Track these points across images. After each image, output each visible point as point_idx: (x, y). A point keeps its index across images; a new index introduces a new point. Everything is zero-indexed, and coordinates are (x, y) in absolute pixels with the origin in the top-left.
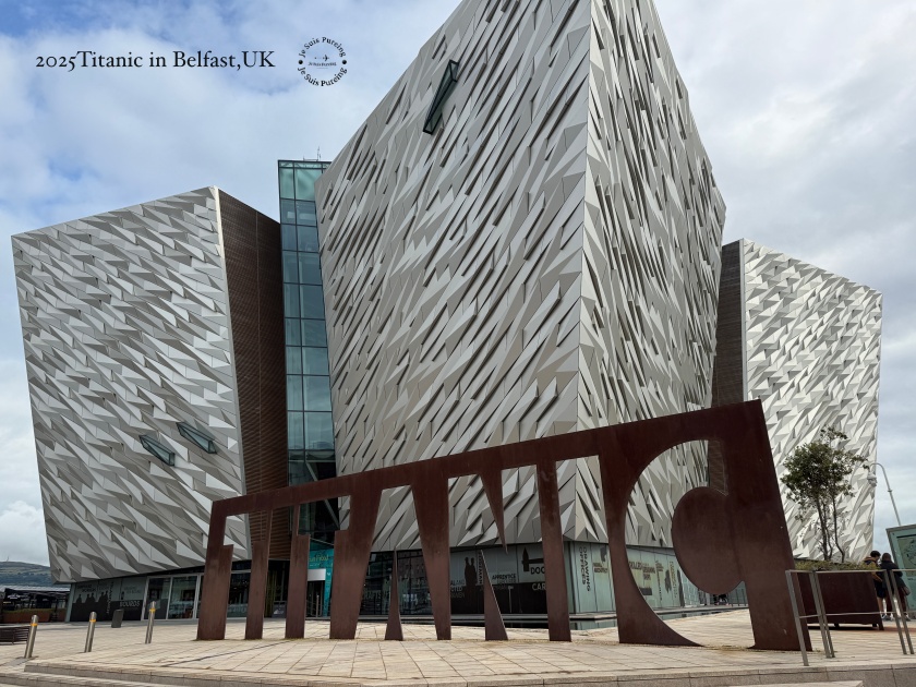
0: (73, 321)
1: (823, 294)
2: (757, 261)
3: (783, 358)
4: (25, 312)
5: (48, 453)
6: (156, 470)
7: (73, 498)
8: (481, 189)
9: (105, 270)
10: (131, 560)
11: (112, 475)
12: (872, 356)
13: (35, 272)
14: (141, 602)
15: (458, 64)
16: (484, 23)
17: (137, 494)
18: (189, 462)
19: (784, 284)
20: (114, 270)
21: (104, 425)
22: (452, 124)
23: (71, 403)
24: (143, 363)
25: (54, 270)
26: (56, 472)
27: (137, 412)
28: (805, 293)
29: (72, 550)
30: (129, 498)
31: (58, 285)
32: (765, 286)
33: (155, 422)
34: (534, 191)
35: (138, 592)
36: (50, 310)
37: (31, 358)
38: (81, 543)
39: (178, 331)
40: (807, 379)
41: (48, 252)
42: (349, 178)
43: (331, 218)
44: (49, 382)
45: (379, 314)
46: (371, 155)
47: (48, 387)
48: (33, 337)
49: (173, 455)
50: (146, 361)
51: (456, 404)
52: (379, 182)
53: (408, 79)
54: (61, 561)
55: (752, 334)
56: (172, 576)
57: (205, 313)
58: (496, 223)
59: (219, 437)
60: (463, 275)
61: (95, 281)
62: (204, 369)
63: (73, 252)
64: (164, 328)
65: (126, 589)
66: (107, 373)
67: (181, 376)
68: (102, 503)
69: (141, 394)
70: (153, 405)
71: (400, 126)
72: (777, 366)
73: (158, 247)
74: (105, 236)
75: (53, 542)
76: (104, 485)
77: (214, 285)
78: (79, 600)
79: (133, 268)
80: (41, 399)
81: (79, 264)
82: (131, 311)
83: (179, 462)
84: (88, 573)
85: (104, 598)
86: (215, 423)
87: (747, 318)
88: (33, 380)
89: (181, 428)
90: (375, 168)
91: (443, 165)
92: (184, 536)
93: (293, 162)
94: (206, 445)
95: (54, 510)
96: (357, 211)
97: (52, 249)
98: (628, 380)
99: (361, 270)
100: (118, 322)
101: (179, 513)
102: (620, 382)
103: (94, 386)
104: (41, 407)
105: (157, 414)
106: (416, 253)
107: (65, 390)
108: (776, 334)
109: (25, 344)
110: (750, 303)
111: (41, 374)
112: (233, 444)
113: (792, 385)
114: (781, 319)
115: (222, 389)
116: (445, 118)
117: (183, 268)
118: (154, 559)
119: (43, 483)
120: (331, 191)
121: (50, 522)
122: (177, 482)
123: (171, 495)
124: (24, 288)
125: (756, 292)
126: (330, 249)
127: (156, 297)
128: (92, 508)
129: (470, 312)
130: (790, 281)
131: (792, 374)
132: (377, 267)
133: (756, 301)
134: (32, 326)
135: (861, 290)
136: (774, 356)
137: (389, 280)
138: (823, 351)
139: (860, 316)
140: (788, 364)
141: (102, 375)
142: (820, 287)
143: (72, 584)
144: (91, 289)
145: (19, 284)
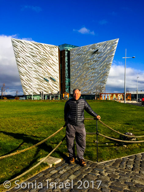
0: (28, 58)
5: (23, 77)
6: (45, 82)
7: (29, 84)
13: (18, 47)
17: (42, 85)
20: (38, 53)
22: (96, 55)
23: (28, 70)
24: (43, 67)
25: (23, 48)
26: (25, 80)
27: (42, 74)
29: (28, 91)
36: (23, 54)
41: (21, 44)
57: (55, 64)
62: (54, 71)
63: (28, 47)
64: (47, 64)
66: (36, 68)
70: (45, 74)
71: (88, 51)
73: (47, 52)
75: (24, 89)
76: (35, 83)
77: (57, 60)
79: (42, 53)
81: (30, 49)
82: (41, 60)
83: (49, 82)
86: (56, 78)
109: (16, 59)
111: (20, 64)
115: (57, 74)
117: (52, 56)
123: (48, 85)
124: (15, 49)
127: (46, 59)
144: (32, 54)
145: (13, 47)
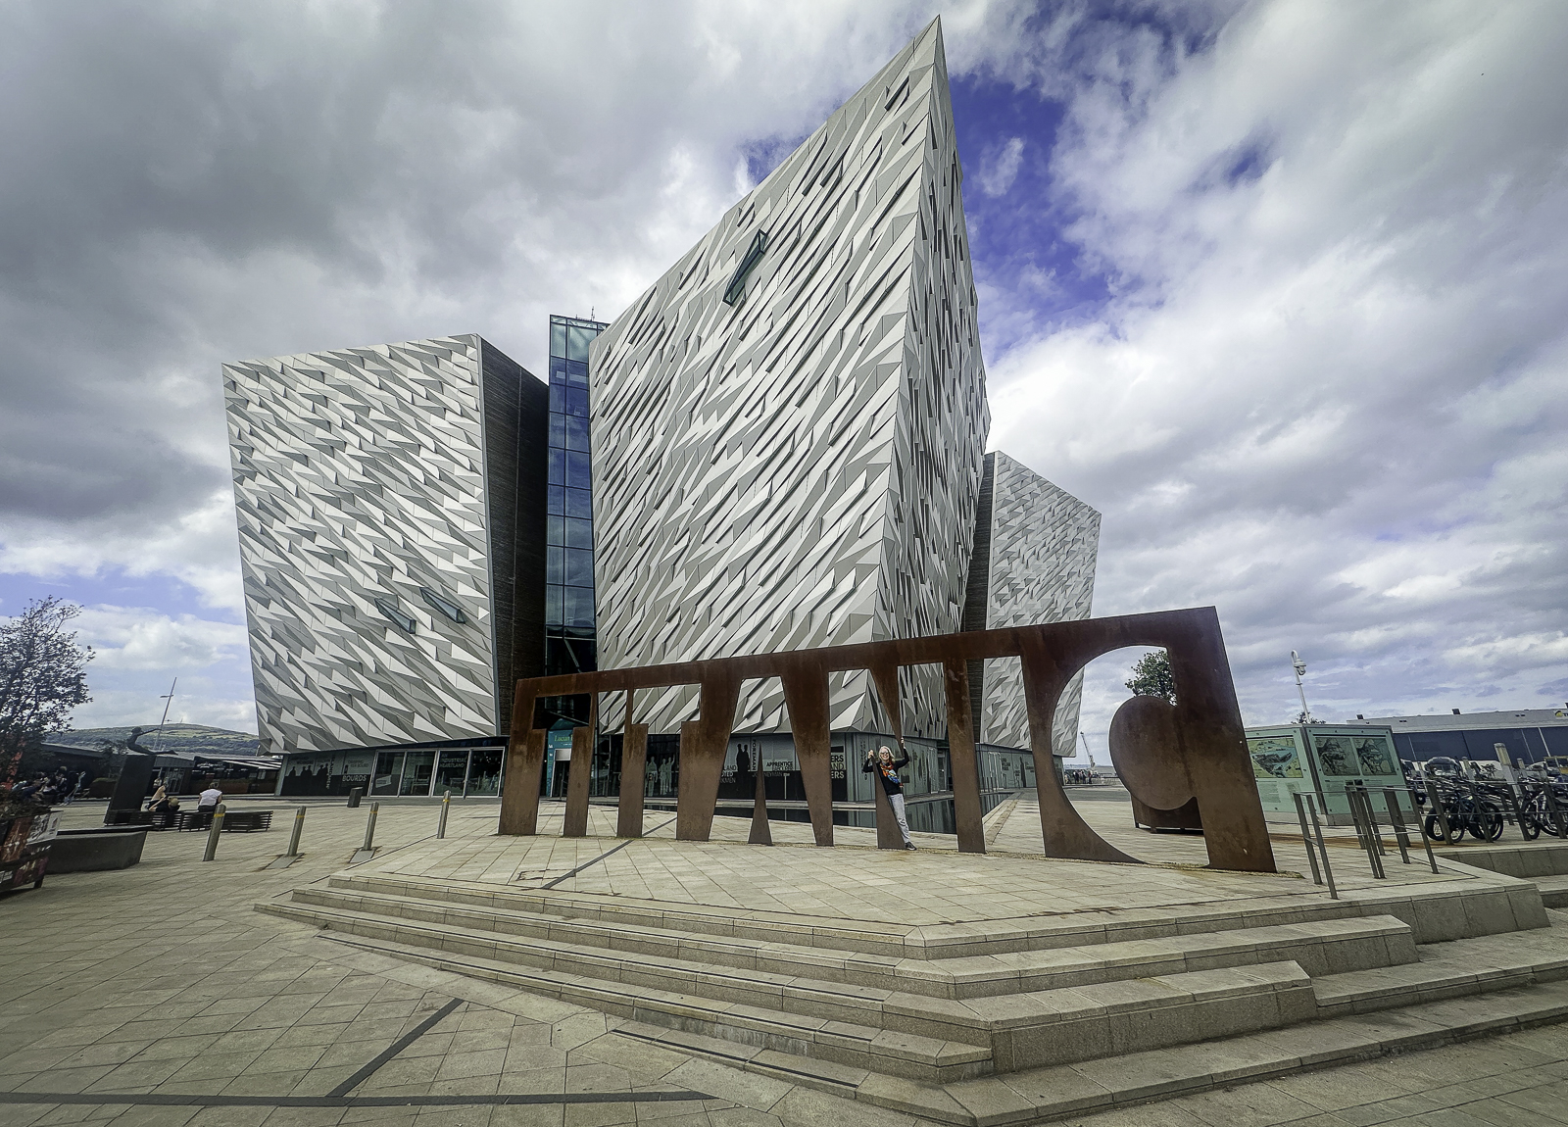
0: (298, 467)
1: (1057, 510)
2: (1009, 473)
3: (1023, 566)
4: (237, 452)
5: (260, 610)
6: (392, 637)
7: (289, 661)
8: (784, 368)
9: (338, 412)
10: (358, 732)
11: (341, 641)
12: (1089, 571)
13: (252, 408)
14: (369, 777)
15: (766, 235)
16: (799, 195)
17: (369, 662)
18: (433, 630)
19: (1028, 497)
20: (351, 415)
21: (333, 585)
22: (756, 297)
23: (290, 556)
24: (382, 518)
25: (275, 407)
26: (270, 633)
27: (373, 573)
28: (1043, 507)
29: (286, 718)
30: (360, 667)
31: (280, 425)
32: (1013, 497)
33: (394, 585)
34: (844, 376)
35: (366, 765)
36: (269, 451)
37: (243, 504)
38: (297, 710)
39: (426, 488)
40: (1039, 586)
41: (268, 386)
42: (631, 342)
43: (607, 383)
44: (263, 532)
45: (657, 488)
46: (658, 320)
47: (262, 537)
48: (247, 481)
49: (413, 622)
50: (386, 518)
51: (741, 589)
52: (666, 350)
53: (708, 243)
54: (272, 729)
55: (998, 542)
56: (406, 751)
57: (458, 471)
58: (799, 405)
59: (469, 606)
60: (758, 456)
61: (328, 425)
62: (454, 532)
63: (301, 388)
64: (408, 484)
65: (351, 762)
66: (338, 528)
67: (429, 538)
68: (327, 670)
69: (377, 554)
70: (393, 568)
71: (695, 293)
72: (1018, 573)
73: (407, 395)
74: (341, 375)
75: (264, 710)
76: (329, 651)
77: (470, 442)
78: (293, 772)
79: (373, 414)
80: (253, 551)
81: (309, 404)
82: (370, 463)
83: (422, 630)
84: (304, 744)
85: (323, 772)
86: (464, 590)
87: (995, 525)
88: (246, 529)
89: (425, 593)
90: (662, 334)
91: (742, 338)
92: (424, 710)
93: (567, 319)
94: (454, 614)
95: (266, 674)
96: (638, 378)
97: (273, 383)
98: (914, 577)
99: (638, 441)
100: (353, 473)
101: (421, 685)
102: (909, 578)
103: (320, 540)
104: (254, 560)
105: (397, 577)
106: (702, 428)
107: (285, 543)
108: (1018, 544)
109: (236, 488)
110: (998, 512)
111: (255, 523)
112: (483, 613)
113: (1028, 592)
114: (1024, 529)
115: (474, 555)
116: (748, 289)
117: (435, 420)
118: (385, 731)
119: (252, 644)
120: (608, 354)
121: (261, 687)
122: (418, 652)
123: (410, 665)
124: (237, 425)
125: (1006, 503)
126: (603, 415)
127: (403, 450)
128: (313, 674)
129: (763, 495)
130: (1034, 495)
131: (1028, 581)
132: (658, 439)
133: (1004, 510)
134: (243, 467)
135: (1086, 510)
136: (1015, 564)
137: (671, 453)
138: (1054, 562)
139: (1083, 533)
140: (1026, 572)
141: (331, 529)
142: (1056, 503)
143: (284, 755)
144: (320, 433)
145: (230, 420)
